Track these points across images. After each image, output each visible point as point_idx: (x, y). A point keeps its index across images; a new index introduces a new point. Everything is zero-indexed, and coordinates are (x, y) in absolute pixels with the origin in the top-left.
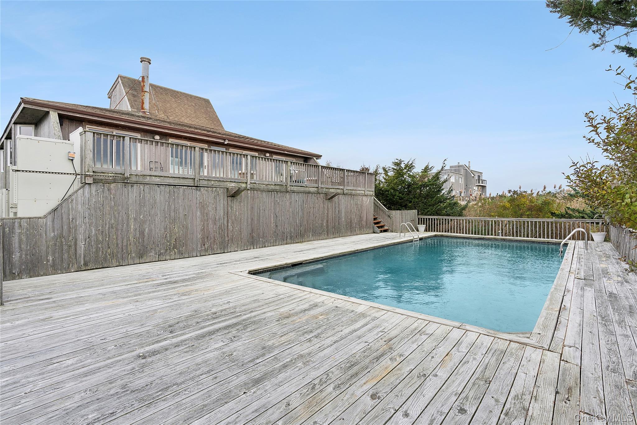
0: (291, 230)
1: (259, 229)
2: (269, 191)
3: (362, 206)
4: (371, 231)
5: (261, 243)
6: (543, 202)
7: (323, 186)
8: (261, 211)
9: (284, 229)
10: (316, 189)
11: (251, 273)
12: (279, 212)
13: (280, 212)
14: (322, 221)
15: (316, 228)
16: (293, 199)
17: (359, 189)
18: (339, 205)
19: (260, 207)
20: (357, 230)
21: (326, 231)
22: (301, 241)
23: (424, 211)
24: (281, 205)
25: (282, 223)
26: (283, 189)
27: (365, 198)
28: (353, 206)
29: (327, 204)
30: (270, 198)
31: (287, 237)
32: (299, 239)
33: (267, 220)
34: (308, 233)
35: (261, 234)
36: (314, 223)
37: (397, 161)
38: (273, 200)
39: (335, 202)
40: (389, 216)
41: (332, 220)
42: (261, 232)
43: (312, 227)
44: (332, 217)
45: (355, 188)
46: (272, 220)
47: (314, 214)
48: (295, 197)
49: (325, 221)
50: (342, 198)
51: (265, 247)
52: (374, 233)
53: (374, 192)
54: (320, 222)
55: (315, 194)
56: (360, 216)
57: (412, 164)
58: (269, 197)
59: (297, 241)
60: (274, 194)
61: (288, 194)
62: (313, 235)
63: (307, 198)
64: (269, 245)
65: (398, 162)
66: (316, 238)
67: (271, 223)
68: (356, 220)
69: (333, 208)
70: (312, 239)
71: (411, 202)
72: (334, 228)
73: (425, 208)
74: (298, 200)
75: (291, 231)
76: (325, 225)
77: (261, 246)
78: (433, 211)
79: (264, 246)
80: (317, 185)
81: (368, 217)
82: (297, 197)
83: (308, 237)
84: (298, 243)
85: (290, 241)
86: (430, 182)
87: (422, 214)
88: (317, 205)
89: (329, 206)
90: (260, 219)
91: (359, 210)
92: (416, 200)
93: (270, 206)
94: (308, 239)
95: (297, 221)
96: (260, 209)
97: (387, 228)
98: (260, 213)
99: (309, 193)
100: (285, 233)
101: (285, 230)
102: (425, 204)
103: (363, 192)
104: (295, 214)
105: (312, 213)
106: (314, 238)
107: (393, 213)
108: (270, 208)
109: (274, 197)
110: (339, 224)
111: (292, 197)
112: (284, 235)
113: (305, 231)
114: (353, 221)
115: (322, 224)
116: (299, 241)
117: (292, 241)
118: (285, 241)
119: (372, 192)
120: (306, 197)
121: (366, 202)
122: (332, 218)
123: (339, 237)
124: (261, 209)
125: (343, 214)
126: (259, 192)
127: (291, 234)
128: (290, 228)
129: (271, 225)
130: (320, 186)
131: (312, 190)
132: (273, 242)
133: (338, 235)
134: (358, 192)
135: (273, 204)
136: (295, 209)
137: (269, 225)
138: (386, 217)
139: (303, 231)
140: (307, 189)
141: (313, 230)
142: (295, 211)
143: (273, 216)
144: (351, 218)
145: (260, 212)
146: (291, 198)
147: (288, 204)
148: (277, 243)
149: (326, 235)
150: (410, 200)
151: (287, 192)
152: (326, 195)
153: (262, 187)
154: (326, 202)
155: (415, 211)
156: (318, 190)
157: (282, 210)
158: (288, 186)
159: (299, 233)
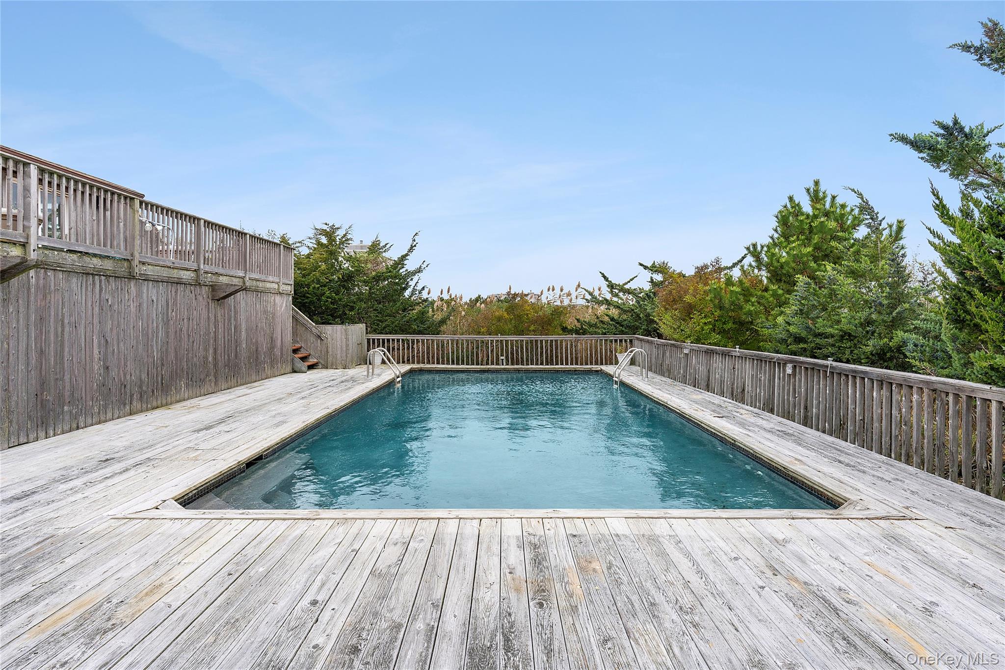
0: (141, 376)
1: (62, 379)
2: (88, 274)
3: (274, 314)
4: (289, 369)
5: (67, 417)
6: (553, 311)
7: (207, 268)
8: (67, 329)
9: (125, 375)
10: (193, 275)
11: (187, 501)
12: (111, 329)
13: (115, 332)
14: (206, 350)
15: (194, 369)
16: (145, 295)
17: (271, 278)
18: (236, 312)
19: (63, 315)
20: (266, 369)
21: (212, 374)
22: (164, 402)
23: (378, 325)
24: (118, 312)
25: (119, 359)
26: (123, 269)
27: (278, 299)
28: (261, 315)
29: (213, 312)
30: (89, 294)
31: (132, 396)
32: (159, 398)
33: (83, 352)
34: (178, 381)
35: (67, 394)
36: (190, 355)
37: (325, 227)
38: (98, 296)
39: (230, 306)
40: (319, 337)
41: (225, 347)
42: (68, 387)
43: (185, 367)
44: (224, 341)
45: (263, 277)
46: (96, 351)
47: (189, 335)
48: (150, 292)
49: (211, 351)
50: (242, 298)
51: (78, 428)
52: (294, 372)
53: (293, 286)
54: (202, 353)
55: (192, 285)
56: (272, 338)
57: (345, 235)
58: (86, 288)
59: (155, 404)
60: (100, 281)
61: (132, 283)
62: (187, 386)
63: (176, 295)
64: (89, 421)
65: (328, 230)
66: (194, 393)
67: (92, 361)
68: (264, 348)
69: (226, 320)
70: (186, 395)
71: (352, 309)
72: (228, 366)
73: (380, 321)
74: (155, 301)
75: (141, 380)
76: (210, 359)
77: (66, 428)
78: (396, 326)
79: (75, 426)
80: (195, 264)
81: (284, 338)
82: (155, 291)
83: (178, 391)
84: (157, 407)
85: (139, 406)
86: (390, 272)
87: (375, 331)
88: (195, 312)
89: (219, 315)
90: (62, 350)
91: (270, 325)
92: (364, 305)
93: (90, 312)
94: (178, 397)
95: (155, 353)
96: (63, 325)
97: (315, 360)
98: (62, 334)
99: (179, 282)
100: (128, 387)
101: (128, 377)
102: (381, 313)
103: (276, 286)
104: (150, 336)
105: (185, 331)
106: (190, 392)
107: (328, 330)
108: (90, 319)
109: (101, 290)
110: (236, 356)
111: (143, 293)
112: (125, 392)
113: (171, 377)
114: (259, 349)
115: (206, 358)
116: (159, 402)
117: (144, 406)
118: (128, 407)
119: (289, 287)
120: (173, 292)
121: (281, 307)
122: (224, 344)
123: (237, 386)
124: (66, 321)
125: (244, 334)
126: (60, 275)
127: (141, 387)
128: (137, 372)
129: (92, 369)
130: (202, 267)
131: (186, 275)
132: (99, 413)
133: (235, 381)
134: (268, 285)
135: (97, 309)
136: (151, 322)
137: (88, 368)
138: (312, 339)
139: (167, 377)
140: (175, 274)
141: (187, 373)
142: (150, 327)
143: (99, 342)
144: (257, 342)
145: (63, 331)
146: (139, 294)
147: (133, 309)
148: (109, 415)
149: (213, 384)
150: (352, 304)
151: (131, 277)
152: (213, 290)
153: (69, 261)
154: (212, 305)
155: (362, 326)
156: (198, 276)
157: (119, 325)
158: (136, 262)
159: (157, 383)
